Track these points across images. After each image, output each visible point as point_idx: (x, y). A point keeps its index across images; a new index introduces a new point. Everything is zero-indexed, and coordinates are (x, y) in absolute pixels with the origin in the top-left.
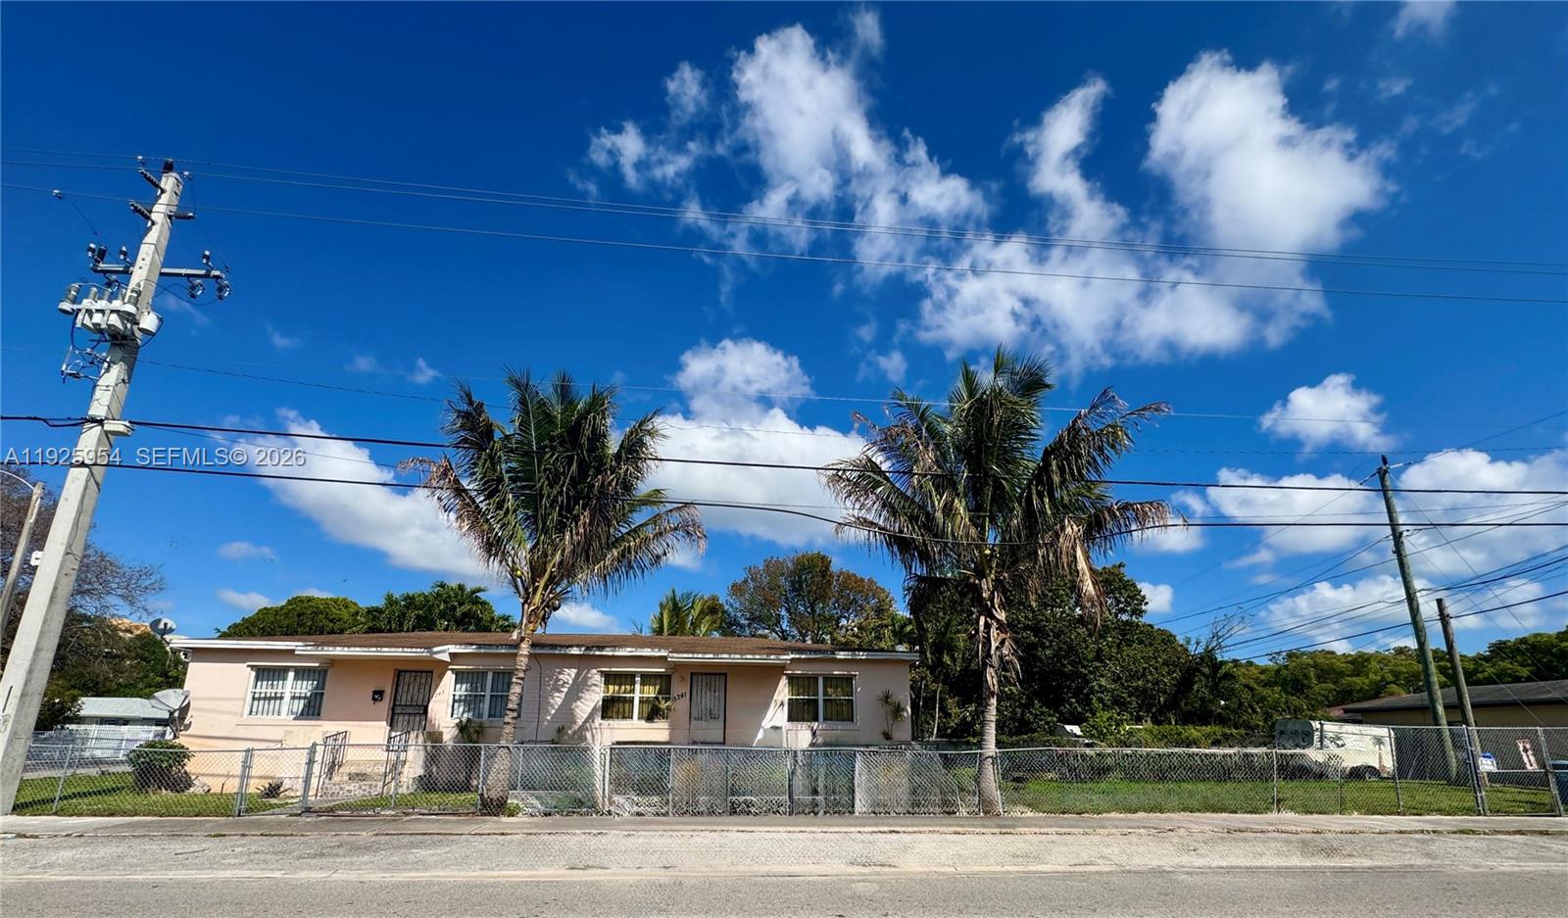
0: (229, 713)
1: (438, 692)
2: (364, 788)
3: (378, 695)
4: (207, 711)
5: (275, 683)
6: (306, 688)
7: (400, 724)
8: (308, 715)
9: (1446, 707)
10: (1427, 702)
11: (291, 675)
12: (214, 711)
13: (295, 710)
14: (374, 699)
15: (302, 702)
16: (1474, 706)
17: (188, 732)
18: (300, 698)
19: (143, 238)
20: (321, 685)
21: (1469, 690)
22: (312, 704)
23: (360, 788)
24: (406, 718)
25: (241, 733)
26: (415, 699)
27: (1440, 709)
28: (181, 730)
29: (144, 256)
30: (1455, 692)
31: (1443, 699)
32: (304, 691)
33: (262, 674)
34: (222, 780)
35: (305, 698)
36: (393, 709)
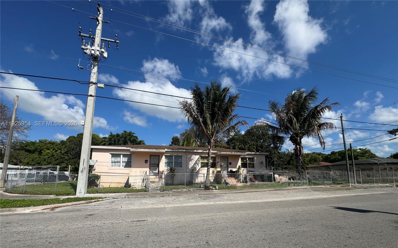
0: (106, 166)
1: (161, 161)
2: (156, 185)
3: (146, 161)
4: (99, 165)
5: (117, 158)
6: (126, 159)
7: (152, 169)
8: (127, 167)
9: (349, 165)
10: (346, 163)
11: (122, 156)
12: (102, 165)
13: (123, 165)
14: (146, 162)
15: (125, 163)
16: (355, 164)
17: (95, 171)
18: (124, 162)
19: (97, 28)
20: (130, 159)
21: (354, 162)
22: (128, 164)
23: (155, 185)
24: (153, 167)
25: (110, 171)
26: (155, 162)
27: (348, 165)
28: (93, 171)
29: (98, 33)
30: (352, 162)
31: (349, 163)
32: (125, 160)
33: (113, 155)
34: (110, 184)
35: (126, 162)
36: (150, 165)
